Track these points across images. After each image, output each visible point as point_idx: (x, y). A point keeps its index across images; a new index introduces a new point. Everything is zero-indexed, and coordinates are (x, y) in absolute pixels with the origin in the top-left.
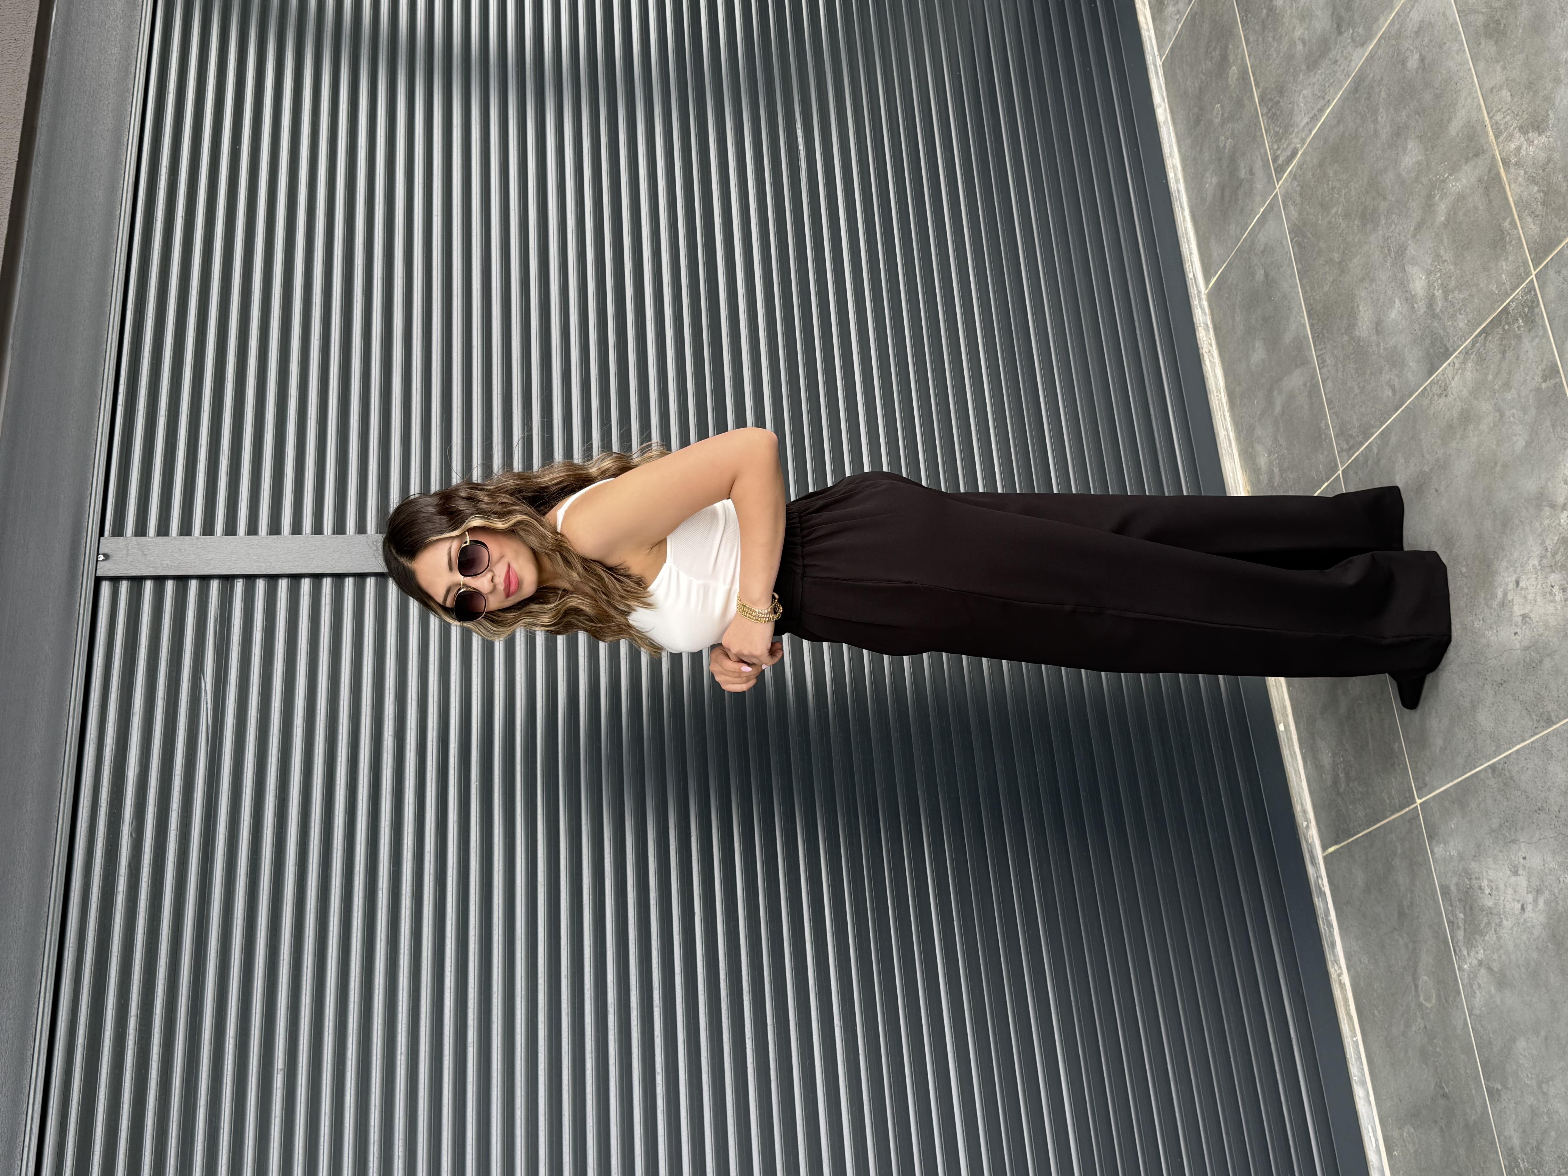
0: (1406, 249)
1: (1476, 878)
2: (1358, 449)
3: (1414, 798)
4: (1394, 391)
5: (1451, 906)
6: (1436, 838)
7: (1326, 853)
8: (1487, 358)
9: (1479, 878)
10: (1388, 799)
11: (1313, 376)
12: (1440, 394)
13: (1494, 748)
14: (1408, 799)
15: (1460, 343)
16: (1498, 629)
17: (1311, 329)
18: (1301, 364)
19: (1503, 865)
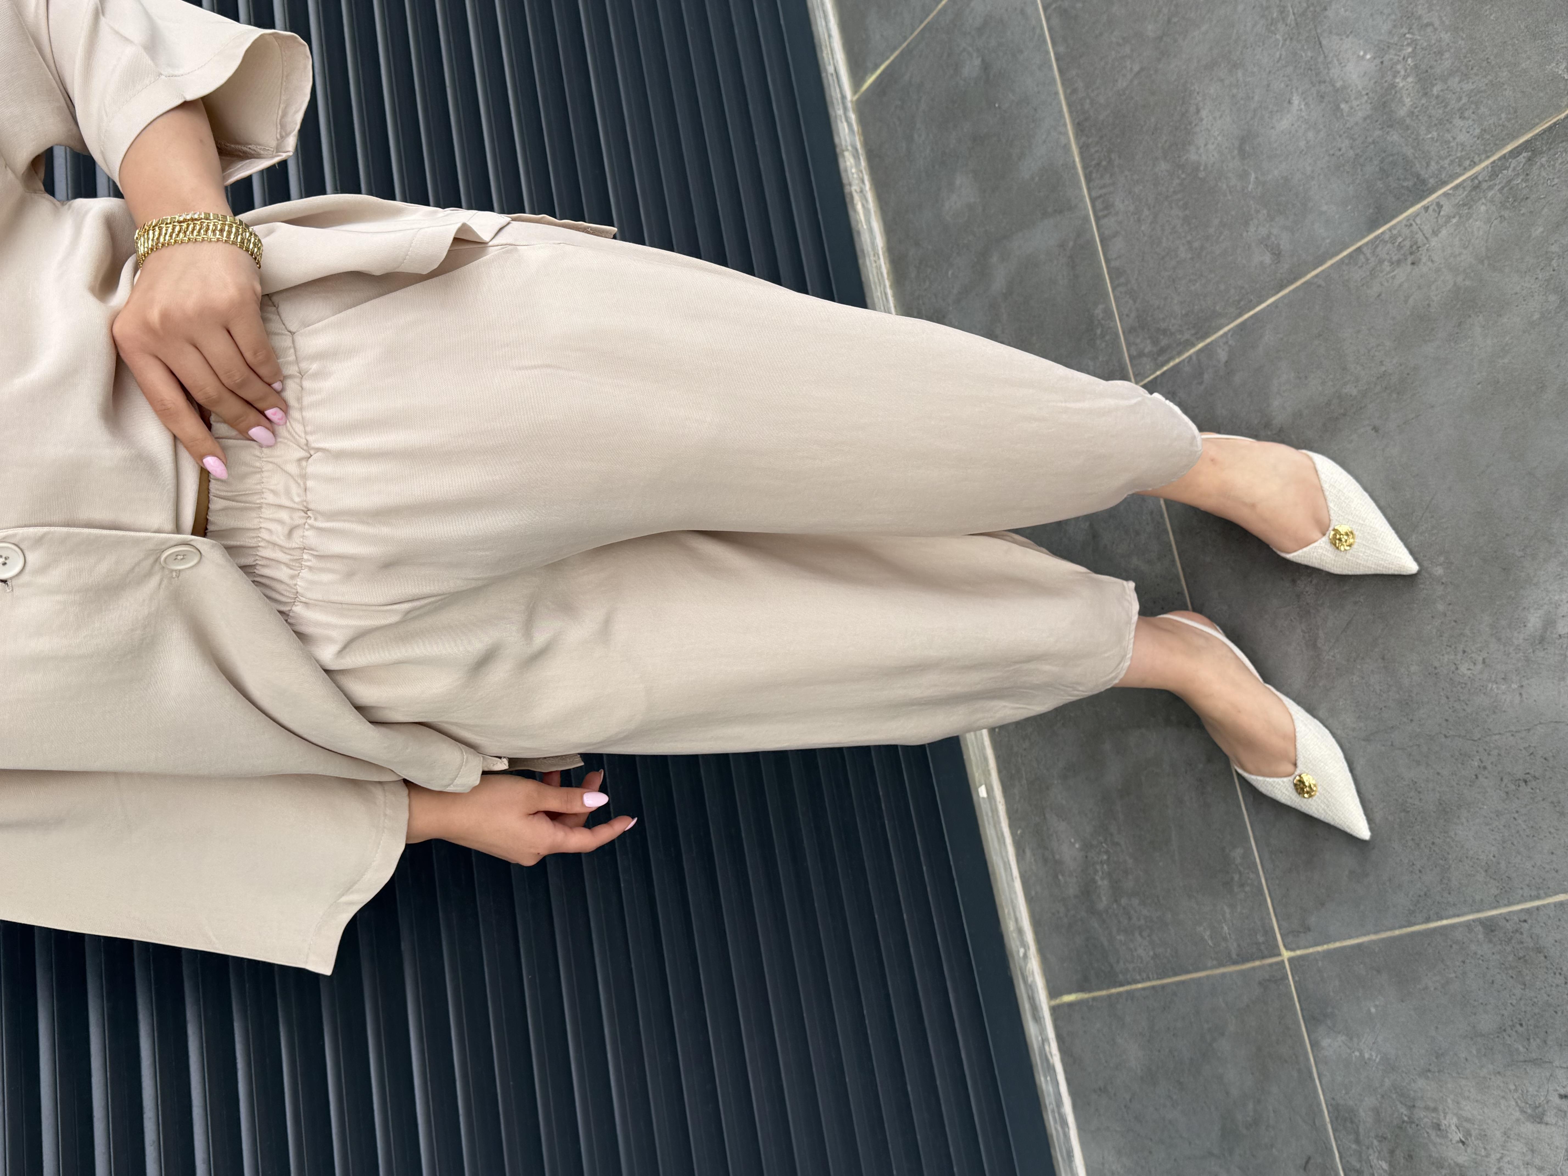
0: (1325, 9)
1: (1427, 1108)
2: (1180, 354)
3: (1277, 946)
4: (1277, 255)
5: (1357, 1141)
6: (1329, 1022)
7: (1057, 1001)
8: (1533, 197)
9: (1435, 1110)
10: (1211, 937)
11: (1082, 230)
12: (1399, 262)
13: (1494, 891)
14: (1263, 947)
15: (1458, 170)
16: (1524, 684)
17: (1081, 154)
18: (1055, 211)
19: (1503, 1097)
